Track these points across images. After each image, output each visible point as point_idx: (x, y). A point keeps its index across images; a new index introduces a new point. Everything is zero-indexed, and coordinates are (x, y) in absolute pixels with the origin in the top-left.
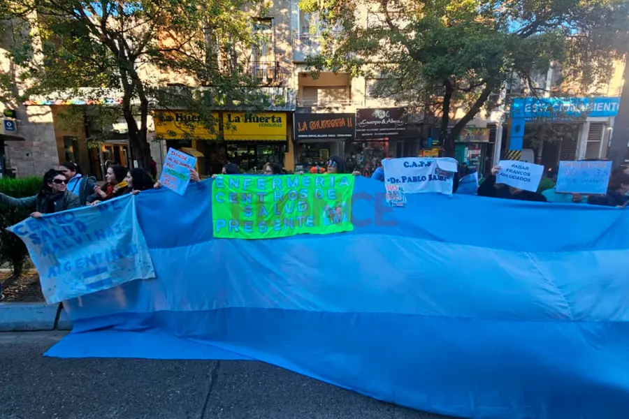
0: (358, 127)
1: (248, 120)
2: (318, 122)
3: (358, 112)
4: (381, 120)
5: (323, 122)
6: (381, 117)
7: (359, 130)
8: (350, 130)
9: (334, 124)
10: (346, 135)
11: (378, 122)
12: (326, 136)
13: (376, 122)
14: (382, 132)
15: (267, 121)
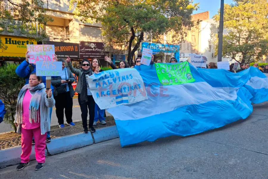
0: (81, 52)
1: (8, 42)
2: (58, 47)
3: (80, 43)
4: (92, 48)
5: (61, 48)
6: (92, 47)
7: (81, 54)
8: (77, 53)
9: (68, 49)
10: (75, 56)
11: (91, 50)
12: (63, 56)
13: (90, 50)
14: (93, 55)
15: (23, 44)
